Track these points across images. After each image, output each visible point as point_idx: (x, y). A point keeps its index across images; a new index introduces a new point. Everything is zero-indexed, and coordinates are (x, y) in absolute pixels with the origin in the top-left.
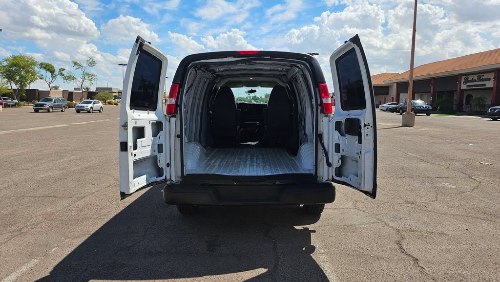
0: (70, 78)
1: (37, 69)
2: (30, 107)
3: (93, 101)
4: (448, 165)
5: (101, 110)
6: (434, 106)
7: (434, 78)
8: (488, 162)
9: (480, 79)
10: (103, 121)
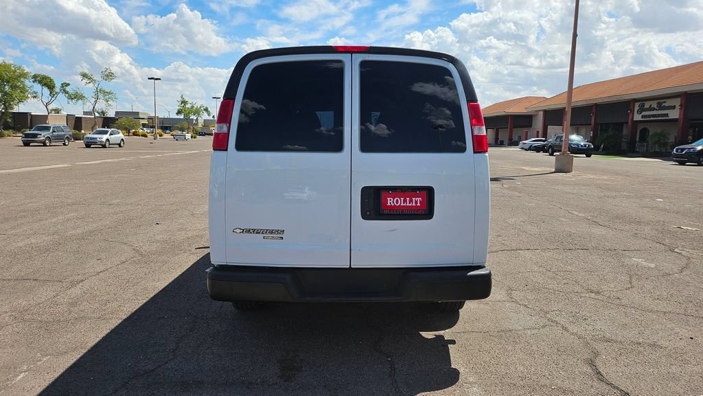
0: (77, 97)
1: (28, 83)
2: (18, 139)
3: (110, 130)
4: (635, 231)
5: (122, 144)
6: (596, 144)
7: (596, 105)
8: (691, 226)
9: (660, 107)
10: (124, 159)
